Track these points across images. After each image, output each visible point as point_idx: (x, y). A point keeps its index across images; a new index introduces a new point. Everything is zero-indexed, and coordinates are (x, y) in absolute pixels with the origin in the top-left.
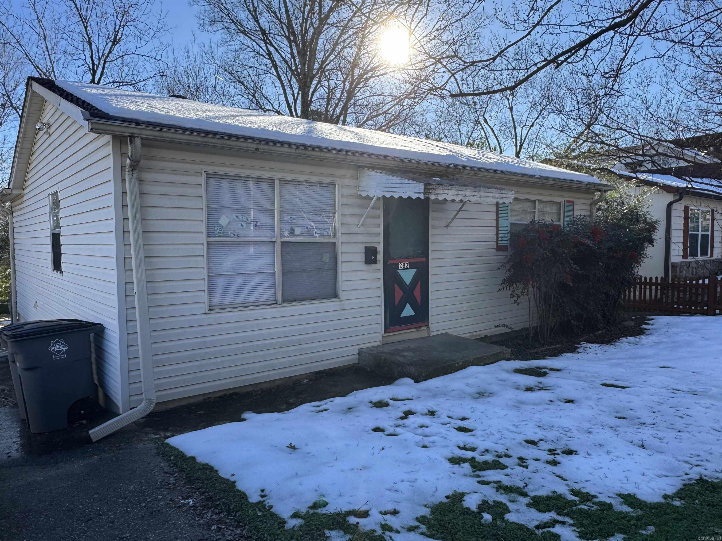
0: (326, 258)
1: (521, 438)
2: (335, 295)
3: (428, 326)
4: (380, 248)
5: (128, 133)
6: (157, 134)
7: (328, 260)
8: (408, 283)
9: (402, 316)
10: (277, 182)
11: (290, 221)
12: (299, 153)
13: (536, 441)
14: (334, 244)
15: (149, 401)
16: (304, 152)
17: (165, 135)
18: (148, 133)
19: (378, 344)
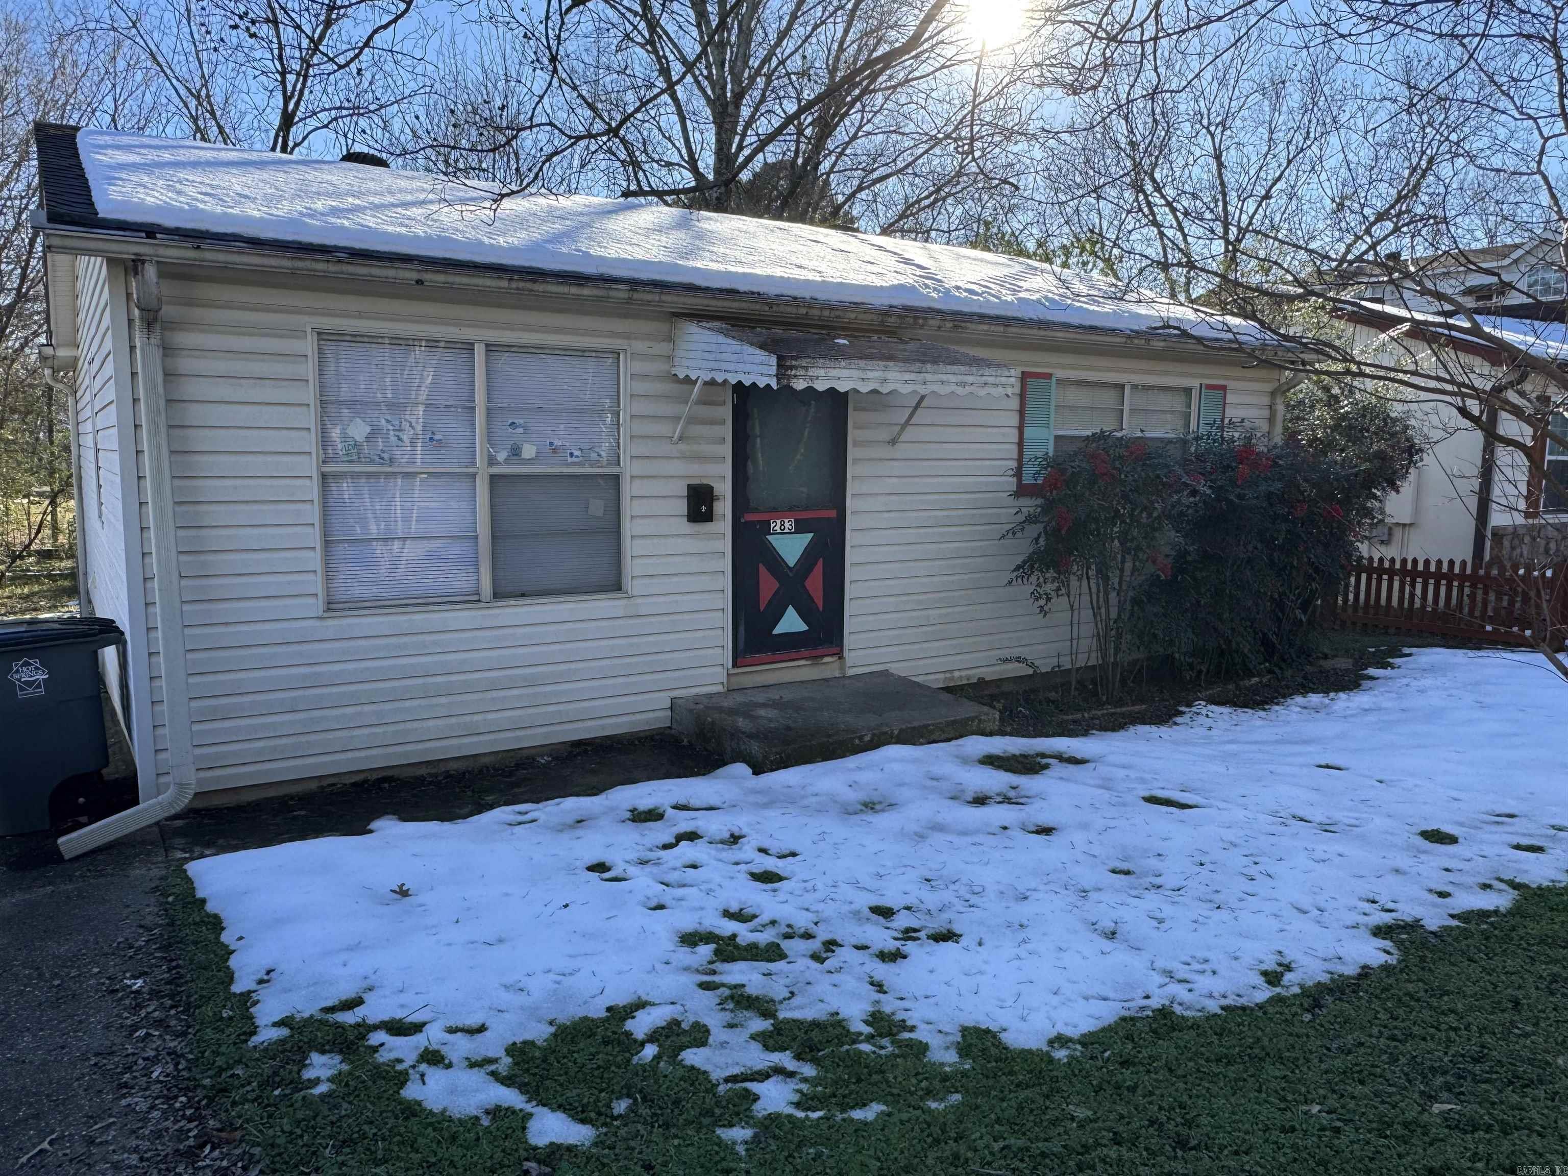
0: (597, 507)
1: (865, 901)
2: (616, 586)
3: (840, 655)
4: (724, 489)
5: (128, 254)
6: (192, 254)
7: (600, 513)
8: (791, 563)
9: (777, 631)
10: (479, 351)
11: (510, 430)
12: (518, 289)
13: (896, 909)
14: (616, 478)
15: (181, 786)
16: (529, 285)
17: (209, 255)
18: (175, 253)
19: (720, 688)
